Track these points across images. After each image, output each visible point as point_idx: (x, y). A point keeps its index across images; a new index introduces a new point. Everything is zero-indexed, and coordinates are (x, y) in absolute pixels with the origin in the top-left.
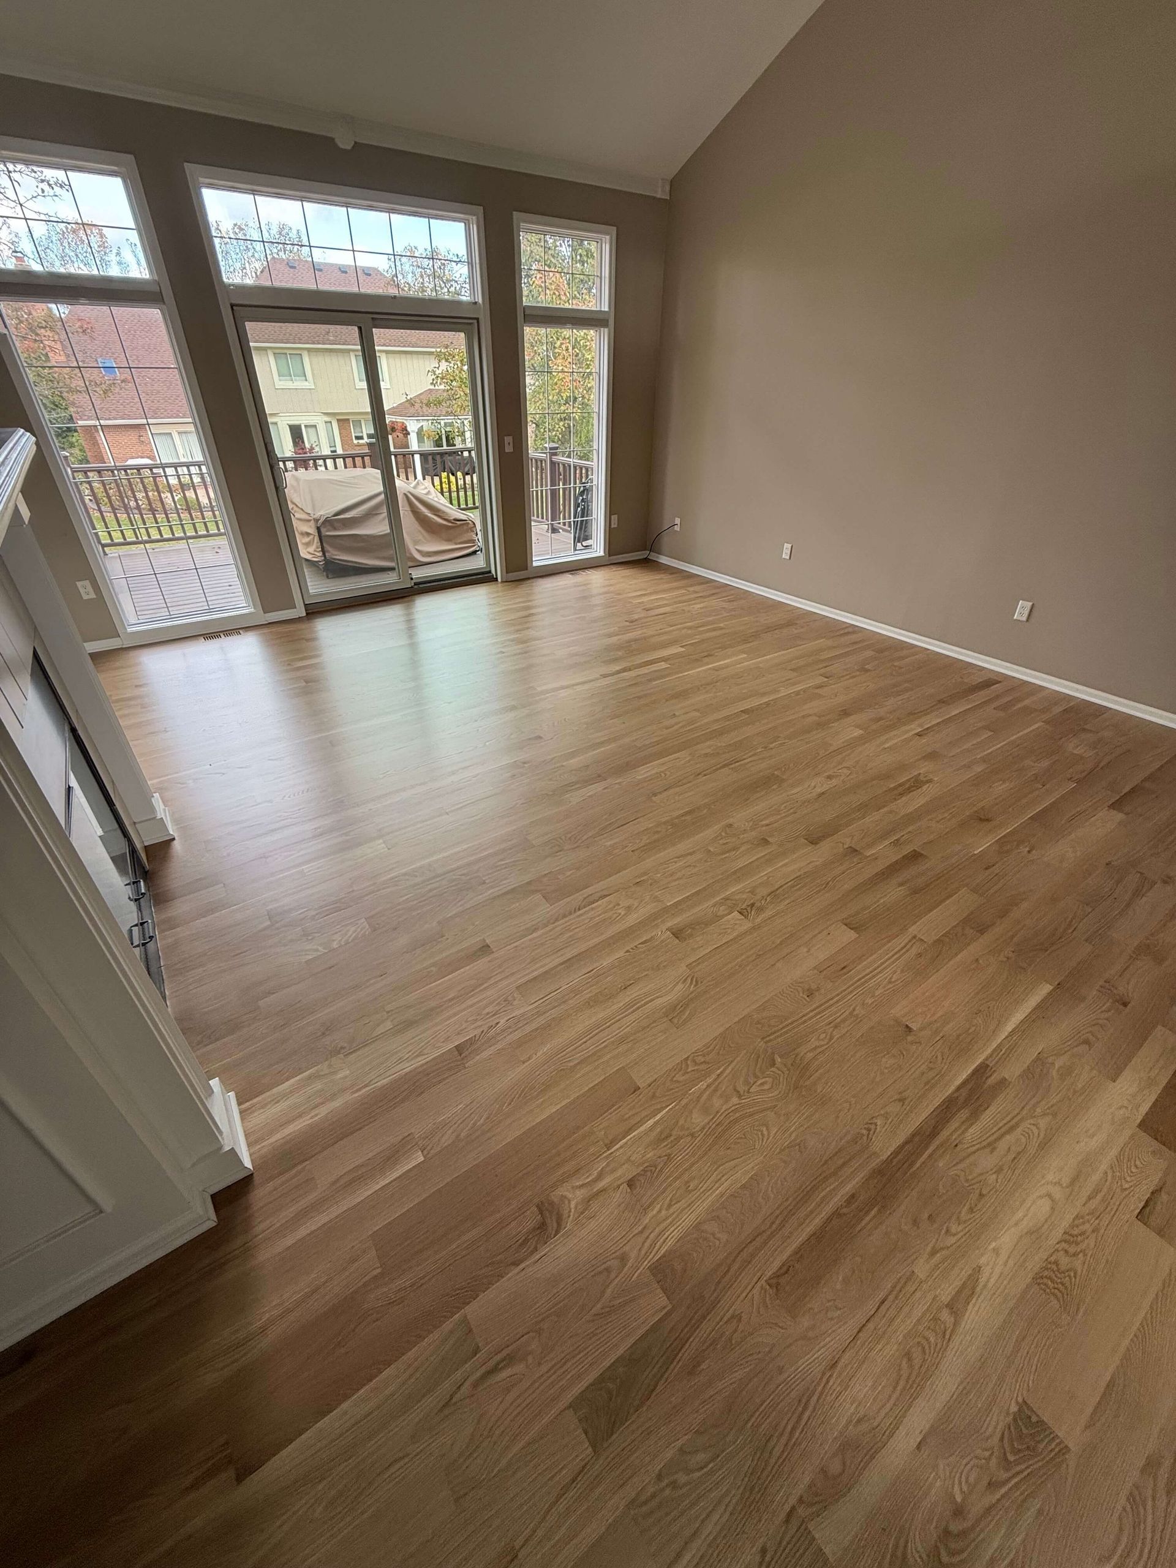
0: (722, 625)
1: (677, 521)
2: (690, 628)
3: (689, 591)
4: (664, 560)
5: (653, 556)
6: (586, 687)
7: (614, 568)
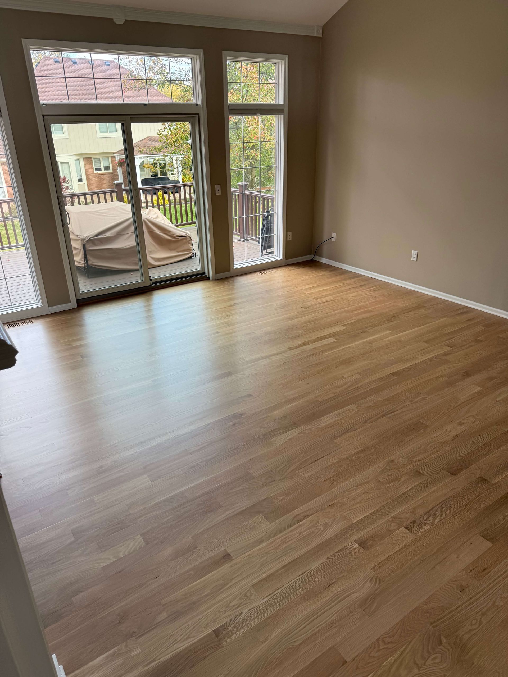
0: (370, 309)
1: (334, 235)
2: (348, 312)
3: (344, 284)
4: (324, 260)
5: (317, 258)
6: (279, 357)
7: (290, 268)
